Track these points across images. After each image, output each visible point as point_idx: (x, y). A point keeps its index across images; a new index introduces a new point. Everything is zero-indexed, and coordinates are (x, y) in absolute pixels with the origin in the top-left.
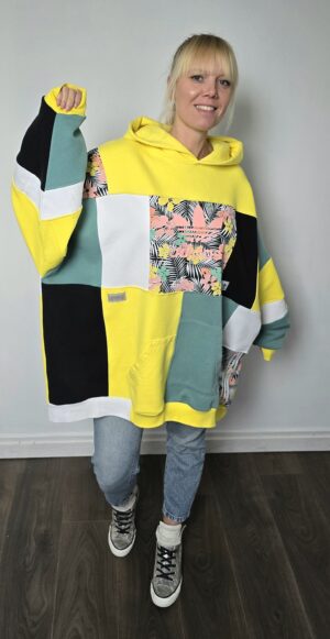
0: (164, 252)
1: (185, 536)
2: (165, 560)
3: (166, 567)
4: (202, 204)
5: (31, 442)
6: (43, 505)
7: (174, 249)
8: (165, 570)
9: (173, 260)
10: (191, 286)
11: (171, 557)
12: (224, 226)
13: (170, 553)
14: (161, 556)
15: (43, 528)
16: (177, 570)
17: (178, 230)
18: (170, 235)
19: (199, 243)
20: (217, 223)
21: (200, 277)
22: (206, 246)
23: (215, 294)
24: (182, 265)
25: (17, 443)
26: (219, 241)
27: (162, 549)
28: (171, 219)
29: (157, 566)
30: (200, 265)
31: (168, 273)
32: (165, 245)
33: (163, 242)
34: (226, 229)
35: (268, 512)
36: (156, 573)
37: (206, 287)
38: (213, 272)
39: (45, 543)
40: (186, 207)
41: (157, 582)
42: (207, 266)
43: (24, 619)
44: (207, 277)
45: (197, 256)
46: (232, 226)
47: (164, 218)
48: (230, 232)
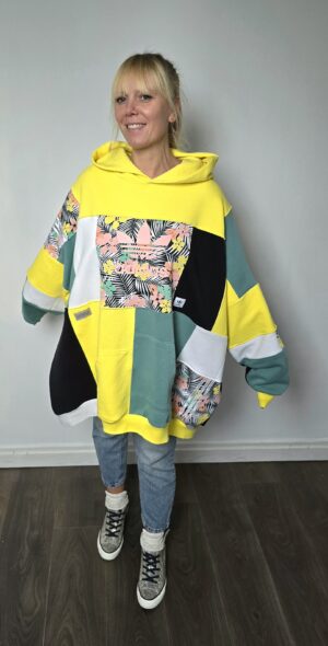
0: (110, 267)
1: (168, 541)
2: (150, 564)
3: (151, 570)
4: (150, 223)
5: (25, 453)
6: (36, 512)
7: (119, 265)
8: (150, 574)
9: (119, 276)
10: (143, 302)
11: (156, 562)
12: (171, 243)
13: (154, 558)
14: (146, 560)
15: (36, 533)
16: (161, 573)
17: (120, 248)
18: (113, 252)
19: (144, 260)
20: (164, 240)
21: (150, 294)
22: (151, 263)
23: (164, 311)
24: (129, 282)
25: (11, 453)
26: (165, 258)
27: (147, 554)
28: (114, 236)
29: (142, 570)
30: (148, 281)
31: (114, 288)
32: (109, 262)
33: (107, 258)
34: (173, 247)
35: (248, 519)
36: (142, 577)
37: (155, 304)
38: (160, 289)
39: (37, 548)
40: (132, 226)
41: (142, 585)
42: (154, 283)
43: (19, 620)
44: (155, 293)
45: (144, 273)
46: (183, 244)
47: (109, 235)
48: (179, 249)
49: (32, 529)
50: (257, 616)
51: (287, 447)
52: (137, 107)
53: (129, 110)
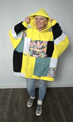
0: (31, 49)
1: (43, 103)
2: (39, 107)
3: (39, 108)
4: (39, 41)
5: (14, 86)
6: (16, 97)
7: (33, 49)
8: (39, 109)
9: (33, 51)
10: (37, 56)
11: (40, 107)
12: (43, 45)
14: (38, 106)
15: (16, 101)
16: (41, 109)
17: (34, 46)
18: (32, 46)
19: (38, 48)
20: (42, 45)
23: (42, 57)
24: (35, 52)
25: (11, 86)
28: (33, 43)
29: (37, 108)
30: (39, 52)
31: (32, 53)
33: (31, 47)
34: (44, 46)
35: (58, 98)
36: (37, 109)
37: (40, 56)
38: (41, 53)
39: (16, 104)
40: (36, 42)
41: (37, 111)
42: (40, 52)
43: (13, 118)
44: (40, 54)
45: (38, 51)
46: (46, 45)
47: (32, 43)
48: (45, 46)
49: (15, 100)
50: (59, 117)
51: (65, 84)
52: (40, 21)
53: (38, 21)
